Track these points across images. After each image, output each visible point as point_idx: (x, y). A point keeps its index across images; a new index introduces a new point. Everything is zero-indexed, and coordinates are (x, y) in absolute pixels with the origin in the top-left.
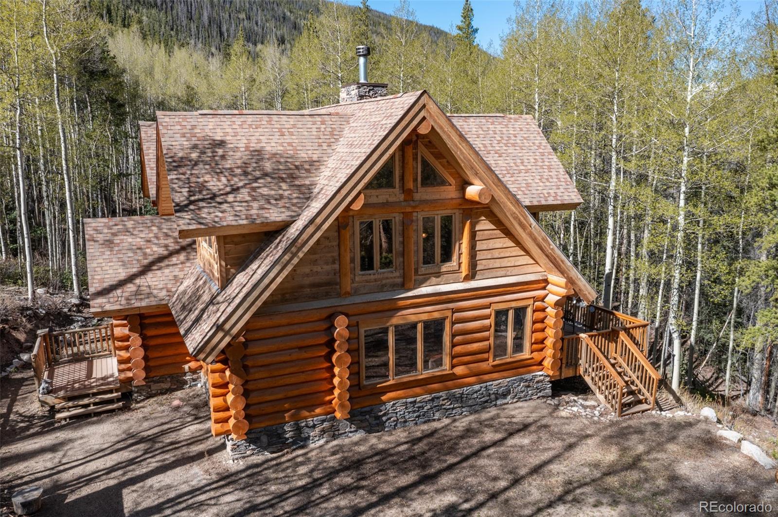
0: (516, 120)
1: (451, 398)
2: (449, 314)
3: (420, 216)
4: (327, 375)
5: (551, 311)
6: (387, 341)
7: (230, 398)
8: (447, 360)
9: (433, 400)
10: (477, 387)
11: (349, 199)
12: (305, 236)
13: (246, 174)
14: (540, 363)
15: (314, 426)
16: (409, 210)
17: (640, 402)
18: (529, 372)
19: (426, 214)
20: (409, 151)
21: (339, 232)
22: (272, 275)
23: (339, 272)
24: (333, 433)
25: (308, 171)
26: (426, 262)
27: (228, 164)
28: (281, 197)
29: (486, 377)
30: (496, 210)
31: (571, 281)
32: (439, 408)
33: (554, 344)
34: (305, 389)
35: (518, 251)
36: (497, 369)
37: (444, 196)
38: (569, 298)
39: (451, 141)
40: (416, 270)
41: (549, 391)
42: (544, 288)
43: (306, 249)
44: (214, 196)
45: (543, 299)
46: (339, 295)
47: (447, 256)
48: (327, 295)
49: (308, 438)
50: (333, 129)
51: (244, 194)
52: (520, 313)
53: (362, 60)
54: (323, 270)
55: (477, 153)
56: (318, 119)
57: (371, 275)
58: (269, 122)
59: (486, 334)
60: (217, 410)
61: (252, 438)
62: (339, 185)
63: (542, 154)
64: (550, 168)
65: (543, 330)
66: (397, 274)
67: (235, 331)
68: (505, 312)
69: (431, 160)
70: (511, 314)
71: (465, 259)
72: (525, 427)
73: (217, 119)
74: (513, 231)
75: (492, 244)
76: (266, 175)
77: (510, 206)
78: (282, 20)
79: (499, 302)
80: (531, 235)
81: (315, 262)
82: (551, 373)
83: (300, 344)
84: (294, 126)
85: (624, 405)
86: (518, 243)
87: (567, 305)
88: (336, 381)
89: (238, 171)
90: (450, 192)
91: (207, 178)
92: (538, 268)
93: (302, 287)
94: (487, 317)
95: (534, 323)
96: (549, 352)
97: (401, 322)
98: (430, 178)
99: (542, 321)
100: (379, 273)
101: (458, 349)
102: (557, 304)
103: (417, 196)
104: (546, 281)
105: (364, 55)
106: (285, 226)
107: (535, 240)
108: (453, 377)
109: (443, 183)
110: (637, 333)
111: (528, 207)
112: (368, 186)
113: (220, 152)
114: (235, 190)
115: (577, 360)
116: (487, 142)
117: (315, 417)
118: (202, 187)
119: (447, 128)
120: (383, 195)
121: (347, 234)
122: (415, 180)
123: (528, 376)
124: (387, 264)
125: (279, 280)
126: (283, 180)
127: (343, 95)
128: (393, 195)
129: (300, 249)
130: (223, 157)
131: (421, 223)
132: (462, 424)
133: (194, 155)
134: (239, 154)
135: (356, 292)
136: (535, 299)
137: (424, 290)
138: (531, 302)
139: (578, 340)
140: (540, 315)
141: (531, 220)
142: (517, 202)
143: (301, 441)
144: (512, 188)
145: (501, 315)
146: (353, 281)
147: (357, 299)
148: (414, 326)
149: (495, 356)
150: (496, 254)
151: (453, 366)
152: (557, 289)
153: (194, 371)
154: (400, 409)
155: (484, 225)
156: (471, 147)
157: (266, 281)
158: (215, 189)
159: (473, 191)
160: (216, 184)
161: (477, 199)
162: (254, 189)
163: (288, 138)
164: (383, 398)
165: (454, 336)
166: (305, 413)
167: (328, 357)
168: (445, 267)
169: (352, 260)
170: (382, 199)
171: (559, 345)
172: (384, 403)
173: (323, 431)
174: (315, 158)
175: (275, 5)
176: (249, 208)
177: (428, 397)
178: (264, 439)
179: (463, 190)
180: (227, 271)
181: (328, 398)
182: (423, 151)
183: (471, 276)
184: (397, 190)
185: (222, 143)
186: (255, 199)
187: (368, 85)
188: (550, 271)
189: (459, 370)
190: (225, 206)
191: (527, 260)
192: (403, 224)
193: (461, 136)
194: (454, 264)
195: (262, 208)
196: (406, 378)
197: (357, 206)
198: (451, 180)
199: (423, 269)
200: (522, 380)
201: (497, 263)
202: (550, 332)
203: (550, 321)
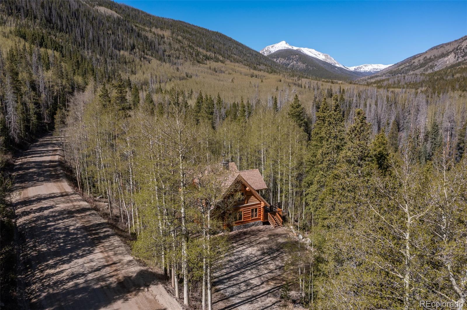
1: (244, 226)
2: (243, 210)
5: (262, 209)
8: (243, 219)
9: (240, 226)
10: (248, 223)
14: (260, 219)
17: (279, 226)
18: (258, 220)
29: (250, 222)
30: (251, 192)
31: (265, 203)
36: (252, 220)
39: (243, 181)
41: (262, 224)
42: (260, 205)
45: (260, 207)
52: (256, 209)
55: (247, 183)
59: (250, 214)
63: (260, 178)
68: (253, 209)
71: (246, 200)
75: (250, 197)
78: (131, 31)
79: (252, 207)
80: (257, 195)
82: (262, 221)
85: (275, 226)
86: (256, 198)
87: (265, 207)
90: (243, 189)
92: (259, 201)
94: (250, 210)
95: (259, 211)
96: (262, 217)
101: (245, 216)
102: (263, 208)
108: (244, 222)
111: (256, 191)
115: (268, 218)
138: (258, 207)
139: (267, 214)
140: (260, 209)
142: (254, 190)
144: (254, 187)
145: (252, 210)
149: (252, 218)
150: (251, 199)
152: (263, 205)
154: (235, 227)
159: (247, 189)
165: (244, 214)
171: (264, 215)
175: (126, 23)
179: (245, 189)
183: (247, 203)
188: (261, 202)
189: (245, 220)
191: (257, 200)
193: (245, 181)
198: (243, 187)
200: (257, 222)
201: (252, 201)
202: (262, 213)
203: (262, 211)
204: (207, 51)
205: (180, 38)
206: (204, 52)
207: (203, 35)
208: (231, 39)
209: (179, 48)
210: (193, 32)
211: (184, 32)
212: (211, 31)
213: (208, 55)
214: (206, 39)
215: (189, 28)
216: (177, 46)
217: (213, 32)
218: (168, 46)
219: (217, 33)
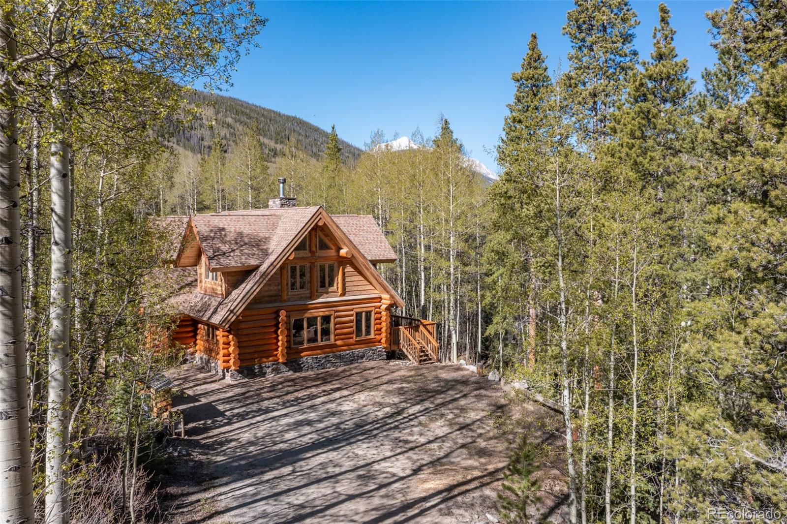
0: (364, 218)
1: (335, 357)
2: (333, 313)
3: (318, 264)
4: (275, 341)
5: (384, 313)
6: (303, 324)
7: (231, 349)
8: (332, 337)
9: (326, 357)
10: (348, 352)
11: (288, 254)
12: (269, 271)
13: (237, 243)
14: (380, 341)
15: (269, 367)
16: (313, 261)
17: (430, 359)
18: (374, 346)
19: (322, 263)
20: (313, 233)
21: (281, 271)
22: (254, 288)
23: (281, 290)
24: (277, 371)
25: (265, 242)
26: (322, 286)
27: (228, 239)
28: (254, 254)
29: (352, 347)
30: (354, 261)
31: (392, 297)
32: (329, 361)
33: (386, 330)
34: (265, 348)
35: (366, 282)
36: (358, 343)
37: (329, 254)
38: (391, 306)
39: (333, 228)
40: (317, 290)
41: (385, 357)
42: (380, 302)
43: (269, 277)
44: (224, 254)
45: (379, 308)
46: (281, 301)
47: (331, 284)
48: (275, 301)
49: (265, 373)
50: (274, 223)
51: (237, 253)
52: (368, 314)
53: (281, 185)
54: (274, 288)
55: (344, 234)
56: (266, 217)
57: (295, 292)
58: (243, 219)
59: (351, 324)
60: (224, 356)
61: (240, 371)
62: (283, 248)
63: (377, 235)
64: (381, 242)
65: (380, 324)
66: (308, 292)
67: (238, 313)
68: (361, 313)
69: (323, 237)
70: (364, 314)
71: (340, 285)
72: (372, 368)
73: (219, 217)
74: (363, 272)
75: (353, 278)
76: (246, 244)
77: (361, 259)
79: (358, 308)
80: (371, 273)
81: (270, 285)
82: (385, 346)
83: (263, 325)
84: (255, 221)
85: (420, 361)
86: (366, 279)
87: (391, 309)
88: (280, 344)
89: (233, 242)
90: (332, 253)
91: (220, 245)
92: (376, 292)
93: (264, 297)
94: (352, 315)
95: (375, 320)
96: (384, 335)
97: (310, 316)
98: (324, 246)
99: (380, 319)
100: (298, 292)
101: (338, 331)
102: (386, 309)
103: (317, 254)
104: (380, 298)
105: (283, 183)
106: (257, 267)
107: (373, 275)
108: (335, 346)
109: (328, 248)
110: (429, 327)
111: (371, 261)
112: (295, 249)
113: (223, 233)
114: (233, 251)
115: (399, 340)
116: (349, 229)
117: (268, 363)
118: (219, 249)
119: (331, 223)
120: (302, 254)
121: (285, 271)
122: (316, 247)
123: (374, 348)
124: (302, 287)
125: (257, 290)
126: (254, 246)
127: (271, 203)
128: (305, 254)
129: (266, 276)
130: (225, 235)
131: (319, 268)
132: (340, 369)
133: (212, 235)
134: (232, 234)
135: (289, 300)
136: (376, 307)
137: (321, 300)
138: (374, 308)
139: (399, 330)
140: (378, 316)
141: (371, 266)
142: (364, 257)
143: (263, 374)
144: (362, 251)
145: (359, 315)
146: (287, 295)
147: (289, 304)
148: (316, 318)
149: (357, 336)
150: (355, 283)
151: (336, 340)
152: (386, 301)
153: (192, 354)
154: (310, 361)
155: (349, 269)
156: (342, 231)
157: (252, 291)
158: (224, 250)
159: (343, 252)
160: (225, 248)
161: (345, 255)
162: (242, 250)
163: (253, 227)
164: (302, 354)
165: (335, 324)
166: (265, 360)
167: (276, 332)
168: (330, 290)
169: (287, 285)
170: (301, 255)
171: (389, 331)
172: (302, 357)
173: (273, 370)
174: (267, 236)
176: (241, 259)
177: (324, 356)
178: (245, 372)
179: (338, 251)
180: (228, 289)
181: (275, 353)
182: (319, 233)
183: (343, 294)
184: (307, 251)
185: (223, 229)
186: (242, 255)
187: (286, 199)
188: (382, 293)
189: (339, 343)
190: (230, 258)
191: (371, 287)
192: (310, 268)
193: (337, 226)
194: (335, 287)
195: (246, 259)
196: (313, 345)
197: (291, 258)
198: (333, 247)
199: (320, 290)
200: (370, 350)
201: (356, 288)
202: (384, 324)
203: (383, 318)
204: (276, 143)
205: (229, 120)
206: (272, 144)
207: (270, 120)
208: (318, 129)
209: (228, 135)
210: (252, 115)
211: (237, 113)
212: (284, 115)
213: (278, 149)
214: (276, 126)
215: (246, 108)
216: (224, 132)
217: (289, 118)
218: (208, 132)
219: (295, 118)
